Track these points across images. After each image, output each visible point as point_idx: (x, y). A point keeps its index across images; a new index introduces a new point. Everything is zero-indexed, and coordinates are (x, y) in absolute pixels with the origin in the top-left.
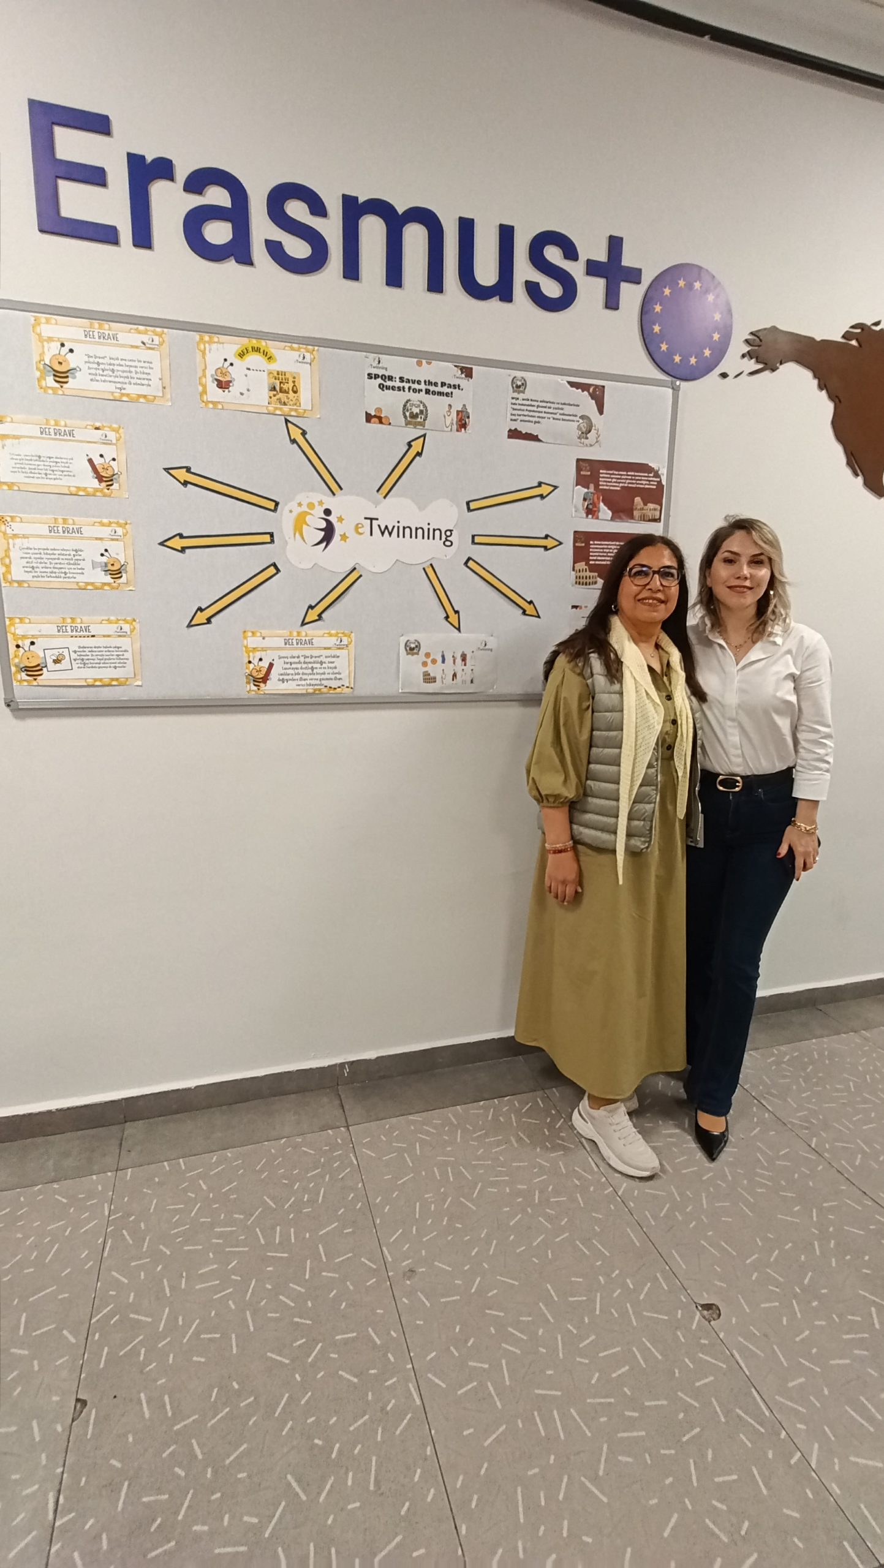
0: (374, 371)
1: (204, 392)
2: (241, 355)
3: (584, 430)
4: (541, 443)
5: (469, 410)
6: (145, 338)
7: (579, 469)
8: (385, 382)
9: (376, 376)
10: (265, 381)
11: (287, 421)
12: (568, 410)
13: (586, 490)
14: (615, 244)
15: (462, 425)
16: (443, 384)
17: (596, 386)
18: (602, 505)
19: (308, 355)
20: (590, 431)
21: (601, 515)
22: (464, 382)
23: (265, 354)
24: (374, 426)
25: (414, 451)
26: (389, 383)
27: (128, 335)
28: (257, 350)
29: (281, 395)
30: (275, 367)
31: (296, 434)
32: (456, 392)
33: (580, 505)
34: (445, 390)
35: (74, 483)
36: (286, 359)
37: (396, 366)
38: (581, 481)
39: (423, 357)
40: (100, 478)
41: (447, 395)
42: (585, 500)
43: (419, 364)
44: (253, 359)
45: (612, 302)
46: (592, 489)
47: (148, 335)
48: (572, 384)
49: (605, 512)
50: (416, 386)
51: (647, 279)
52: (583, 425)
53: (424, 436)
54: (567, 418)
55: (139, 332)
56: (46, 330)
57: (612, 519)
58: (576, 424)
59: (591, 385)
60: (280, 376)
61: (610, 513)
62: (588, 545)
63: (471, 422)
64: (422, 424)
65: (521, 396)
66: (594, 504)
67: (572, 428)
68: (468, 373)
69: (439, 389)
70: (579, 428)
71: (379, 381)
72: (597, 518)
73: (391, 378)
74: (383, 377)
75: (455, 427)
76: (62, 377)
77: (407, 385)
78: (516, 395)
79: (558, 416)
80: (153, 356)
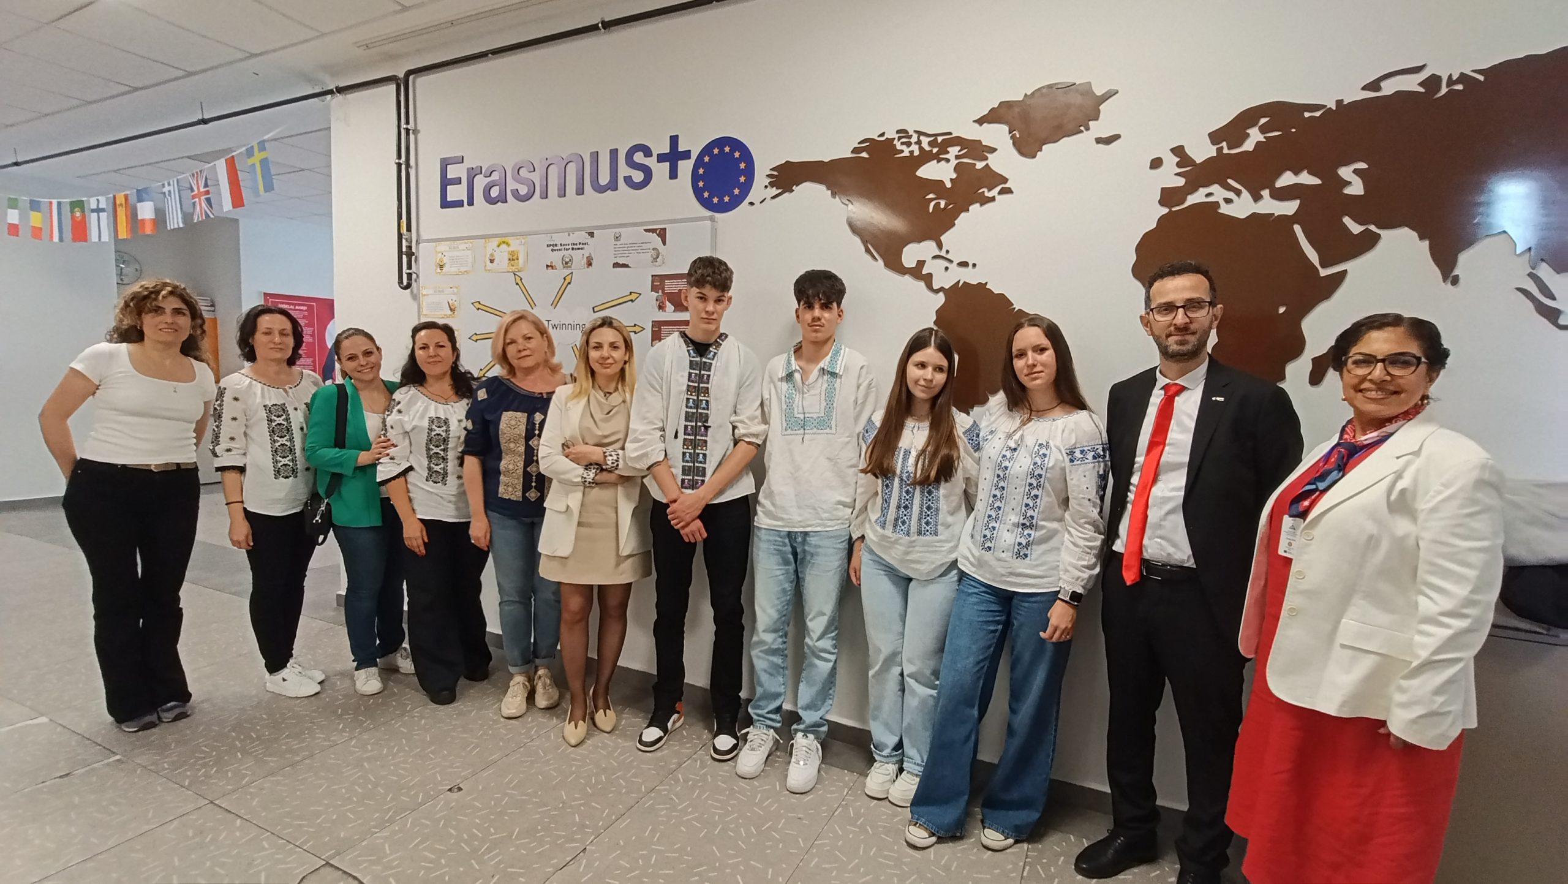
0: (549, 243)
1: (486, 266)
2: (498, 246)
3: (655, 257)
4: (629, 269)
5: (593, 255)
6: (467, 245)
7: (653, 282)
8: (553, 247)
9: (550, 245)
10: (506, 256)
11: (515, 274)
12: (645, 246)
13: (657, 294)
14: (674, 140)
15: (590, 264)
16: (580, 243)
17: (661, 229)
18: (667, 302)
19: (523, 241)
20: (658, 257)
21: (667, 309)
22: (590, 240)
23: (507, 244)
24: (550, 270)
25: (567, 282)
26: (555, 248)
27: (462, 245)
28: (504, 242)
29: (512, 262)
30: (511, 249)
31: (518, 281)
32: (585, 246)
33: (655, 304)
34: (581, 246)
35: (443, 313)
36: (515, 244)
37: (558, 239)
38: (654, 289)
39: (571, 231)
40: (451, 310)
41: (582, 249)
42: (657, 300)
43: (569, 235)
44: (504, 246)
45: (673, 175)
46: (660, 291)
47: (469, 244)
48: (646, 230)
49: (670, 307)
50: (567, 247)
51: (694, 155)
52: (654, 253)
53: (572, 273)
54: (645, 251)
55: (465, 243)
56: (439, 248)
57: (674, 311)
58: (650, 254)
59: (657, 229)
60: (512, 253)
61: (673, 308)
62: (660, 329)
63: (594, 263)
64: (570, 267)
65: (618, 243)
66: (662, 302)
67: (648, 256)
68: (591, 235)
69: (578, 246)
70: (652, 256)
71: (552, 247)
72: (665, 311)
73: (556, 245)
74: (553, 245)
75: (586, 266)
76: (441, 267)
77: (563, 247)
78: (616, 243)
79: (639, 251)
80: (469, 252)
